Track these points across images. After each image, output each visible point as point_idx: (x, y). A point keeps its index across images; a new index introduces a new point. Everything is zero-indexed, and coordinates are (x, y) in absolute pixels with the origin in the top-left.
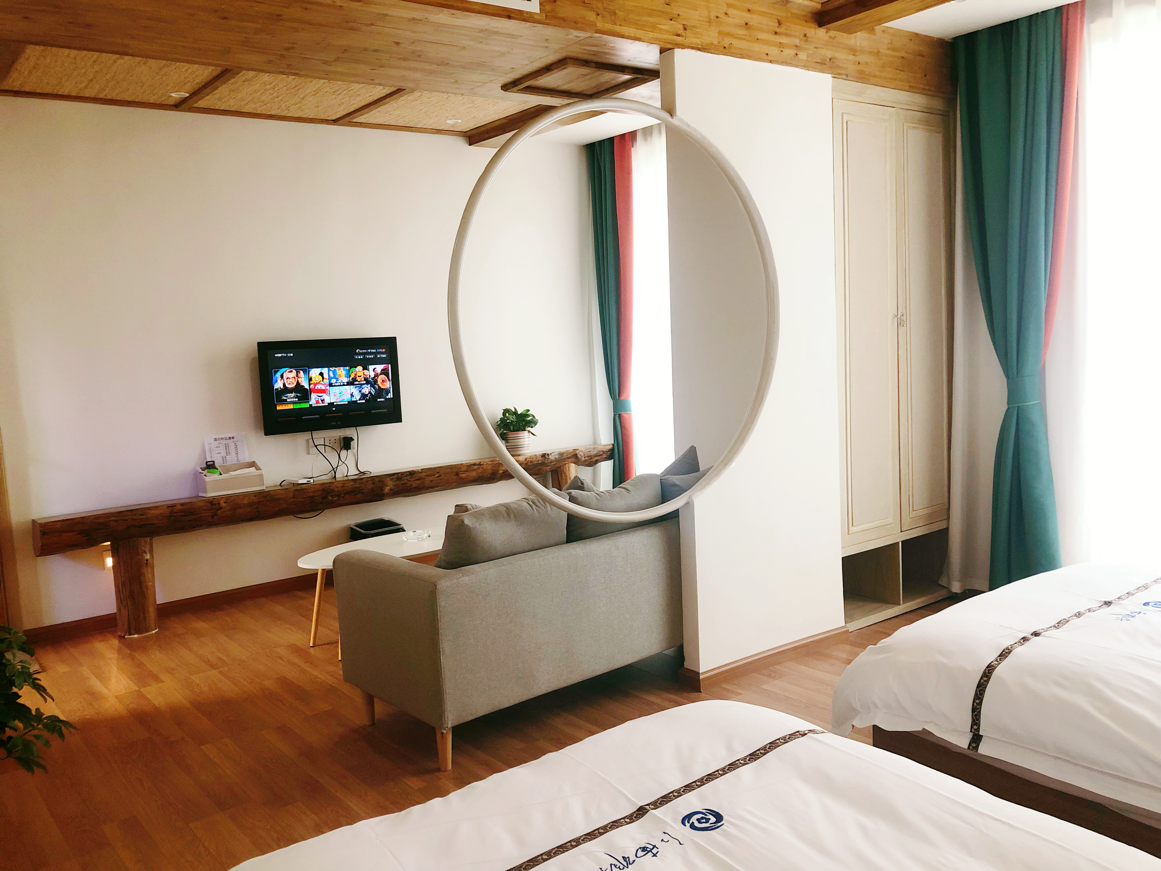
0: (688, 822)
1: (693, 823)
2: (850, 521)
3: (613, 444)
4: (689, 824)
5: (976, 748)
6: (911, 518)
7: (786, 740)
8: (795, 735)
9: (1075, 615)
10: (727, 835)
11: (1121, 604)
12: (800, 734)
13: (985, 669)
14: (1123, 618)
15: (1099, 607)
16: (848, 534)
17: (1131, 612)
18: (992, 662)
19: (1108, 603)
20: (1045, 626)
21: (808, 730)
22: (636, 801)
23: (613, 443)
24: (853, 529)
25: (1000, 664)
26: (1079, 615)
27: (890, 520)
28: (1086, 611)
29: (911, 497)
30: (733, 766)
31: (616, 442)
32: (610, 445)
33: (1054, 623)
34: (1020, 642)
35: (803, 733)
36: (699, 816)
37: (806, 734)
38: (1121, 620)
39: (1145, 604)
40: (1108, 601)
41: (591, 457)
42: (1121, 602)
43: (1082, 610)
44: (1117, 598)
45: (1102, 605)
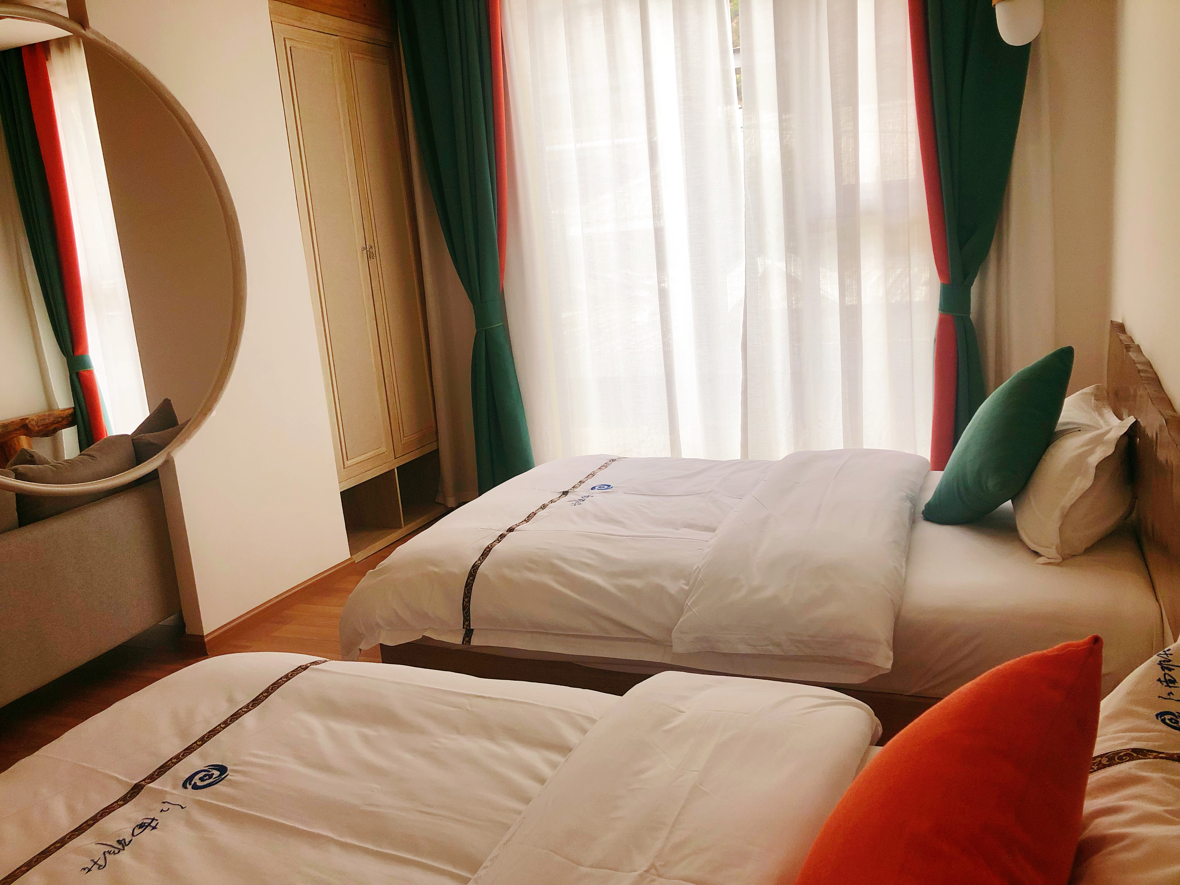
0: (190, 784)
1: (195, 783)
2: (344, 455)
3: (74, 408)
4: (191, 786)
5: (469, 642)
6: (403, 444)
7: (288, 677)
8: (298, 671)
9: (541, 508)
10: (233, 784)
11: (576, 491)
12: (302, 669)
13: (471, 570)
14: (577, 503)
15: (559, 497)
16: (344, 468)
17: (582, 497)
18: (476, 562)
19: (565, 493)
20: (517, 522)
21: (310, 663)
22: (130, 781)
23: (74, 406)
24: (348, 463)
25: (482, 562)
26: (544, 507)
27: (383, 449)
28: (549, 502)
29: (401, 425)
30: (235, 716)
31: (77, 404)
32: (70, 409)
33: (525, 517)
34: (498, 539)
35: (304, 667)
36: (201, 775)
37: (308, 667)
38: (575, 505)
39: (592, 489)
40: (566, 491)
41: (46, 426)
42: (576, 490)
43: (546, 503)
44: (573, 488)
45: (562, 495)
